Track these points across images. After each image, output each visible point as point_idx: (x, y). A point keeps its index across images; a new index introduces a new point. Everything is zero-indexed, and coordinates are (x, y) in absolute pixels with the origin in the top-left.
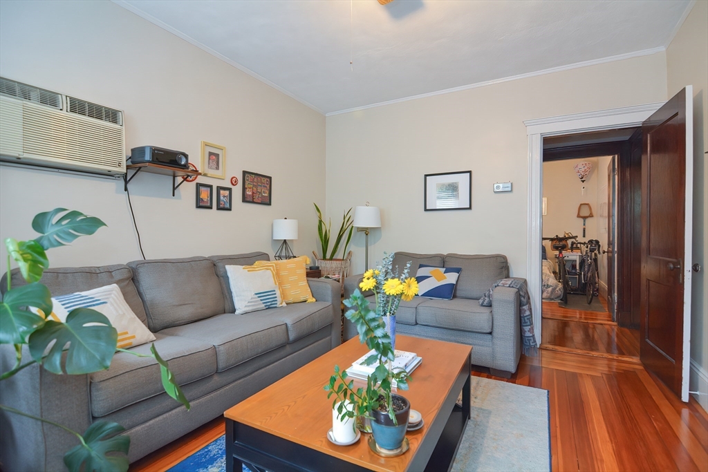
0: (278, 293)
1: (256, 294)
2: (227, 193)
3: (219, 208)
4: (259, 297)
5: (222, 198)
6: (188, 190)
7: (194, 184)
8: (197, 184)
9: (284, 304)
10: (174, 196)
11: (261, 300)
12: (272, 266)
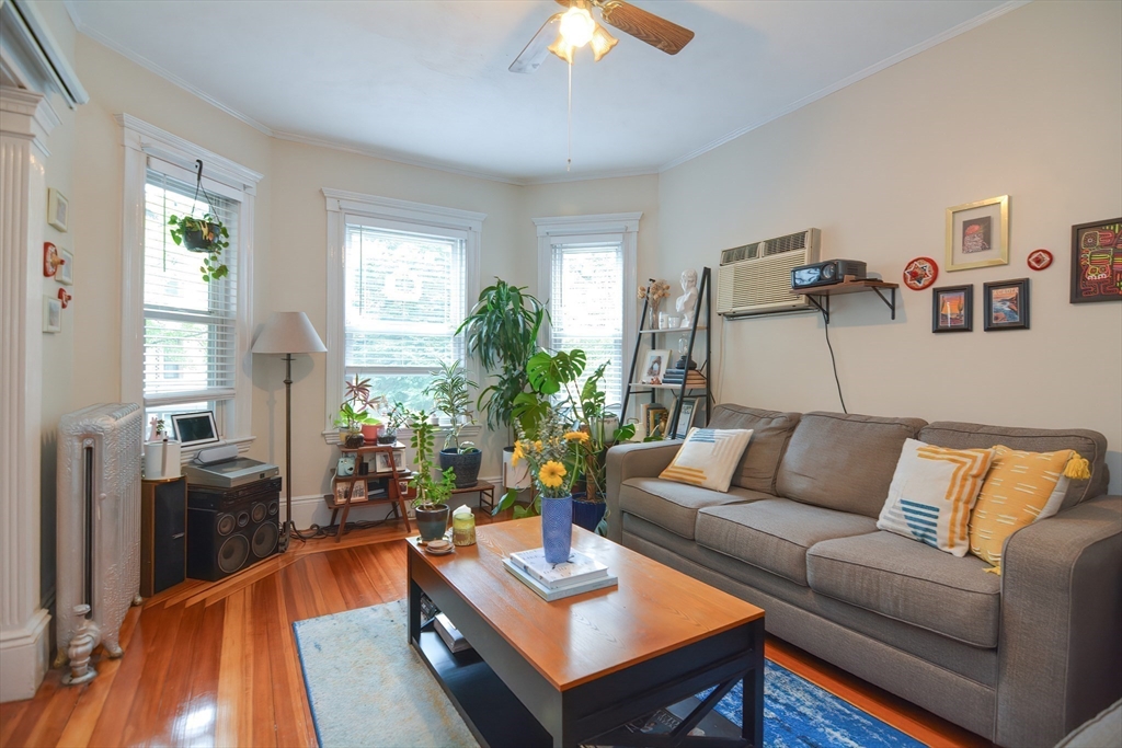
0: (944, 519)
1: (903, 502)
2: (1013, 292)
3: (989, 328)
4: (904, 509)
5: (996, 305)
6: (917, 305)
7: (929, 291)
8: (934, 290)
9: (959, 551)
10: (893, 318)
11: (907, 517)
12: (974, 459)
